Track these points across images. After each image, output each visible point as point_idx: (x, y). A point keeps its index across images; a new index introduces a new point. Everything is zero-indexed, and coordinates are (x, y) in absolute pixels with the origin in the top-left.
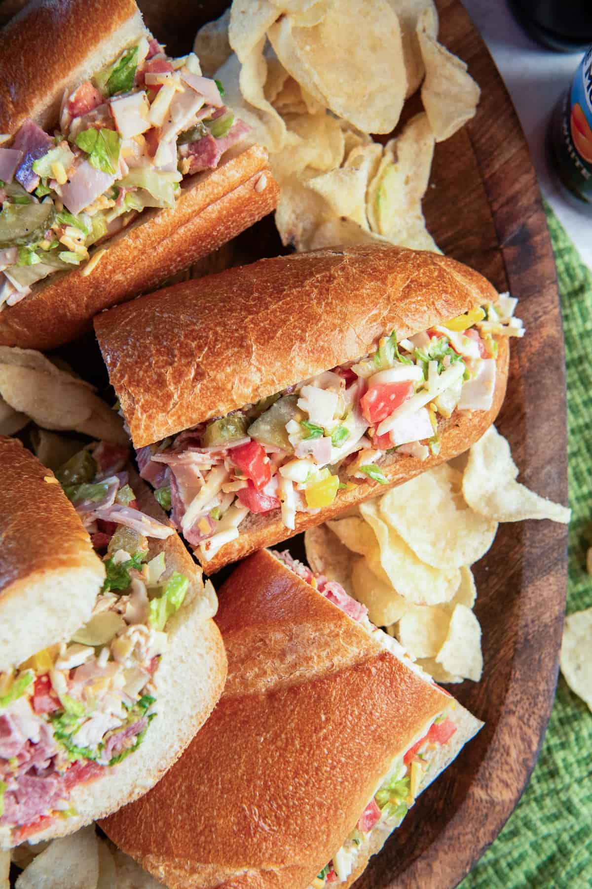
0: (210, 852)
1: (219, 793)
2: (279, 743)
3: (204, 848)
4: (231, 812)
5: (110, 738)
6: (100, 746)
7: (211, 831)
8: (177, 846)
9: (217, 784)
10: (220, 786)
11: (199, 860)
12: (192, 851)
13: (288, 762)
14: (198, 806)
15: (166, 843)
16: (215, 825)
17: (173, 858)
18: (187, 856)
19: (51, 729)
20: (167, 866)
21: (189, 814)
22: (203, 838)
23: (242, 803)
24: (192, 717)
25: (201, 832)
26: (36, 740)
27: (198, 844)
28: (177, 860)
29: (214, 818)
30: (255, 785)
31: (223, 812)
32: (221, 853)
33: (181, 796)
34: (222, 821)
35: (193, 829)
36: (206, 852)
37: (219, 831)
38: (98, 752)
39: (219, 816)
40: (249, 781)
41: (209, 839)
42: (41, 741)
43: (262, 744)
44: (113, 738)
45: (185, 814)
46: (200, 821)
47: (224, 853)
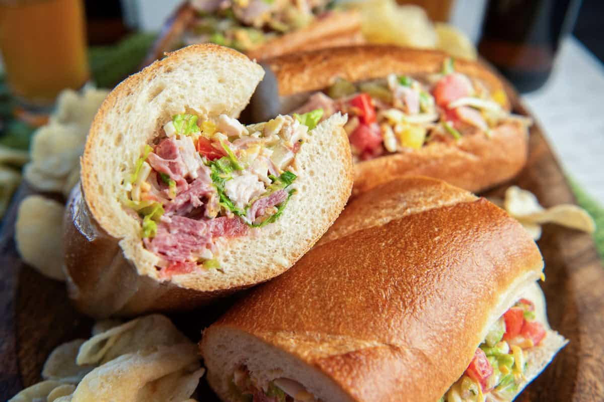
0: (340, 324)
1: (347, 280)
2: (399, 245)
3: (335, 321)
4: (359, 292)
5: (255, 201)
6: (246, 207)
7: (340, 307)
8: (307, 321)
9: (345, 274)
10: (348, 275)
11: (329, 333)
12: (322, 324)
13: (410, 258)
14: (327, 290)
15: (297, 320)
16: (344, 302)
17: (304, 331)
18: (319, 329)
19: (208, 171)
20: (297, 339)
21: (319, 297)
22: (333, 314)
23: (369, 285)
24: (323, 211)
25: (331, 308)
26: (195, 175)
27: (328, 319)
28: (307, 333)
29: (343, 296)
30: (380, 274)
31: (351, 293)
32: (351, 325)
33: (312, 287)
34: (350, 300)
35: (323, 307)
36: (336, 324)
37: (348, 307)
38: (244, 210)
39: (348, 295)
40: (374, 270)
41: (339, 313)
42: (199, 177)
43: (384, 246)
44: (258, 202)
45: (316, 297)
46: (330, 300)
47: (354, 325)
